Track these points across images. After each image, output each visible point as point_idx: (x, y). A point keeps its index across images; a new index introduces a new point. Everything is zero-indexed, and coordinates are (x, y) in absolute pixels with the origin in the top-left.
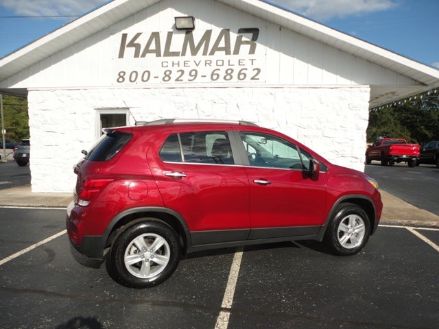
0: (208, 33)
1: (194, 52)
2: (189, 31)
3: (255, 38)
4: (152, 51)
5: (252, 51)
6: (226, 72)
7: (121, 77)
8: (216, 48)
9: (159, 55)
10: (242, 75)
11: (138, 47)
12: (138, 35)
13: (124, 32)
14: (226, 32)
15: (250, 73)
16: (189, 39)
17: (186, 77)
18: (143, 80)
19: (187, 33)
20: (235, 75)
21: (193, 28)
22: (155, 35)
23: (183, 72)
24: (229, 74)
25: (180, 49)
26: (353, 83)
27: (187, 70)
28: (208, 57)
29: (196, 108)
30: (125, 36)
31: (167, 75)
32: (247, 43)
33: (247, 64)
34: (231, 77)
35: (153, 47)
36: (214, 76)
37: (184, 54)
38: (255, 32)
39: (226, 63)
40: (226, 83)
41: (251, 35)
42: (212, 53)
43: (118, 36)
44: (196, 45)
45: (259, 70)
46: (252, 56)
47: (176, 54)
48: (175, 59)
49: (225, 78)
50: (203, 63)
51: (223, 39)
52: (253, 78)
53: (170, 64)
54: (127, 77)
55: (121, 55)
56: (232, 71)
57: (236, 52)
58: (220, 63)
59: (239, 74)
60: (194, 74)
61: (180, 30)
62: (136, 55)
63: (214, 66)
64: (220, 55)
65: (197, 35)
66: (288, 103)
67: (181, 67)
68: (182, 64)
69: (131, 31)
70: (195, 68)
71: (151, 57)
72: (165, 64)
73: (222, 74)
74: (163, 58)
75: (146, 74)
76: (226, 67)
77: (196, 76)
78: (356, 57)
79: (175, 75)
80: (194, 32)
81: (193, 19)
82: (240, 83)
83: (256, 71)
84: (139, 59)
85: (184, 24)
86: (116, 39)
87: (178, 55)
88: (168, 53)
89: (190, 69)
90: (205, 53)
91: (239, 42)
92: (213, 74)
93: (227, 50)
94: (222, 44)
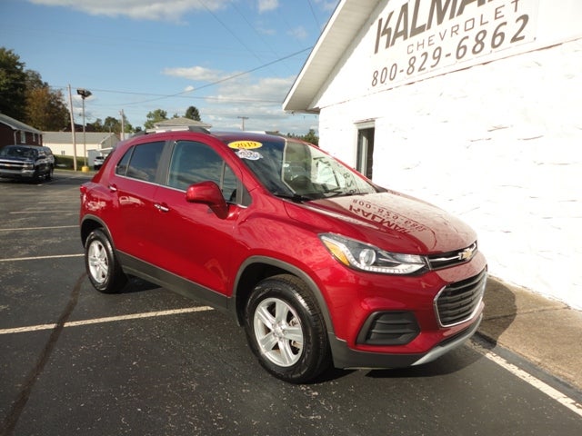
4: (400, 34)
6: (476, 38)
8: (464, 3)
9: (405, 37)
10: (497, 38)
11: (389, 32)
12: (392, 13)
13: (381, 16)
15: (510, 31)
20: (488, 41)
22: (405, 8)
23: (426, 54)
24: (479, 44)
25: (426, 20)
28: (455, 20)
30: (380, 22)
31: (412, 65)
34: (483, 46)
35: (401, 27)
37: (429, 26)
39: (477, 22)
40: (475, 59)
42: (461, 12)
44: (443, 6)
48: (421, 37)
49: (474, 51)
50: (448, 34)
52: (514, 39)
53: (415, 47)
55: (376, 51)
56: (485, 34)
58: (469, 25)
59: (495, 36)
60: (438, 55)
62: (387, 46)
63: (462, 33)
64: (470, 10)
67: (426, 48)
68: (426, 43)
70: (440, 43)
71: (399, 42)
72: (410, 49)
73: (470, 43)
74: (409, 41)
75: (394, 69)
76: (478, 28)
79: (419, 62)
82: (495, 53)
83: (521, 22)
84: (390, 49)
86: (374, 29)
87: (423, 30)
88: (416, 31)
89: (434, 47)
90: (452, 15)
92: (458, 49)
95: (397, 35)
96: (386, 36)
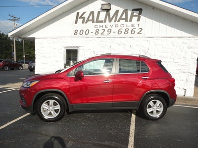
0: (117, 12)
1: (110, 21)
2: (108, 10)
3: (140, 14)
4: (90, 20)
5: (138, 20)
6: (125, 30)
7: (76, 32)
8: (121, 19)
9: (93, 22)
10: (133, 32)
11: (84, 18)
12: (84, 13)
13: (78, 11)
14: (126, 11)
15: (137, 31)
16: (108, 14)
17: (106, 32)
18: (86, 34)
19: (107, 11)
20: (130, 31)
21: (110, 9)
22: (92, 13)
23: (104, 30)
24: (126, 31)
25: (103, 19)
26: (191, 35)
27: (106, 29)
28: (117, 23)
29: (110, 47)
30: (78, 13)
31: (97, 31)
32: (136, 16)
33: (136, 26)
34: (128, 33)
35: (91, 18)
36: (119, 32)
37: (105, 22)
38: (140, 10)
39: (125, 26)
40: (125, 35)
41: (138, 12)
42: (119, 21)
43: (75, 13)
44: (111, 17)
45: (142, 29)
46: (138, 22)
47: (101, 22)
48: (101, 24)
49: (125, 33)
50: (114, 26)
51: (124, 14)
52: (138, 33)
53: (99, 26)
54: (78, 32)
55: (76, 22)
56: (128, 29)
57: (131, 20)
58: (122, 26)
59: (132, 31)
60: (110, 31)
61: (104, 10)
62: (83, 22)
63: (120, 27)
64: (123, 22)
65: (112, 13)
66: (156, 45)
67: (104, 28)
68: (104, 26)
69: (81, 11)
70: (111, 28)
71: (90, 23)
72: (96, 26)
73: (123, 31)
74: (95, 24)
75: (87, 31)
76: (125, 27)
77: (110, 32)
78: (192, 22)
79: (100, 32)
80: (110, 11)
81: (110, 5)
82: (132, 36)
83: (140, 30)
84: (84, 24)
85: (106, 7)
86: (74, 15)
87: (103, 22)
88: (98, 21)
89: (108, 29)
90: (115, 21)
91: (132, 15)
92: (119, 31)
93: (126, 19)
94: (124, 16)
95: (88, 20)
96: (82, 19)
